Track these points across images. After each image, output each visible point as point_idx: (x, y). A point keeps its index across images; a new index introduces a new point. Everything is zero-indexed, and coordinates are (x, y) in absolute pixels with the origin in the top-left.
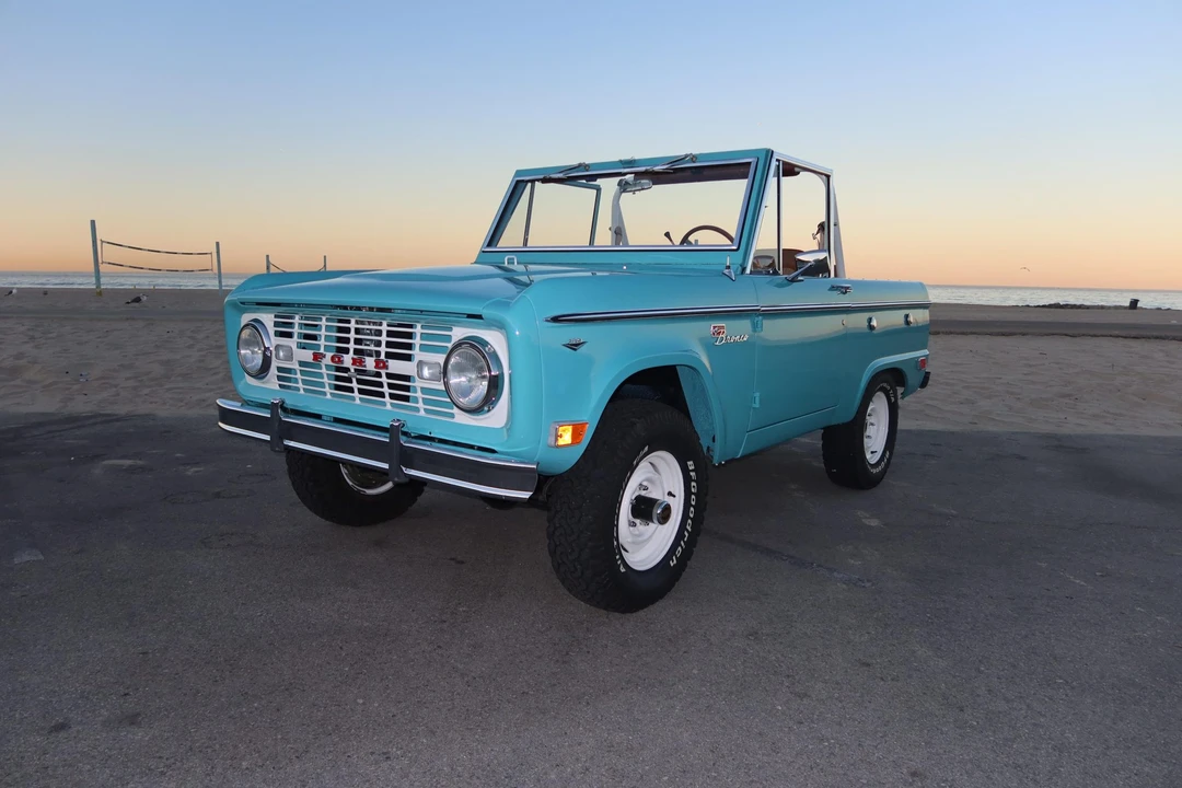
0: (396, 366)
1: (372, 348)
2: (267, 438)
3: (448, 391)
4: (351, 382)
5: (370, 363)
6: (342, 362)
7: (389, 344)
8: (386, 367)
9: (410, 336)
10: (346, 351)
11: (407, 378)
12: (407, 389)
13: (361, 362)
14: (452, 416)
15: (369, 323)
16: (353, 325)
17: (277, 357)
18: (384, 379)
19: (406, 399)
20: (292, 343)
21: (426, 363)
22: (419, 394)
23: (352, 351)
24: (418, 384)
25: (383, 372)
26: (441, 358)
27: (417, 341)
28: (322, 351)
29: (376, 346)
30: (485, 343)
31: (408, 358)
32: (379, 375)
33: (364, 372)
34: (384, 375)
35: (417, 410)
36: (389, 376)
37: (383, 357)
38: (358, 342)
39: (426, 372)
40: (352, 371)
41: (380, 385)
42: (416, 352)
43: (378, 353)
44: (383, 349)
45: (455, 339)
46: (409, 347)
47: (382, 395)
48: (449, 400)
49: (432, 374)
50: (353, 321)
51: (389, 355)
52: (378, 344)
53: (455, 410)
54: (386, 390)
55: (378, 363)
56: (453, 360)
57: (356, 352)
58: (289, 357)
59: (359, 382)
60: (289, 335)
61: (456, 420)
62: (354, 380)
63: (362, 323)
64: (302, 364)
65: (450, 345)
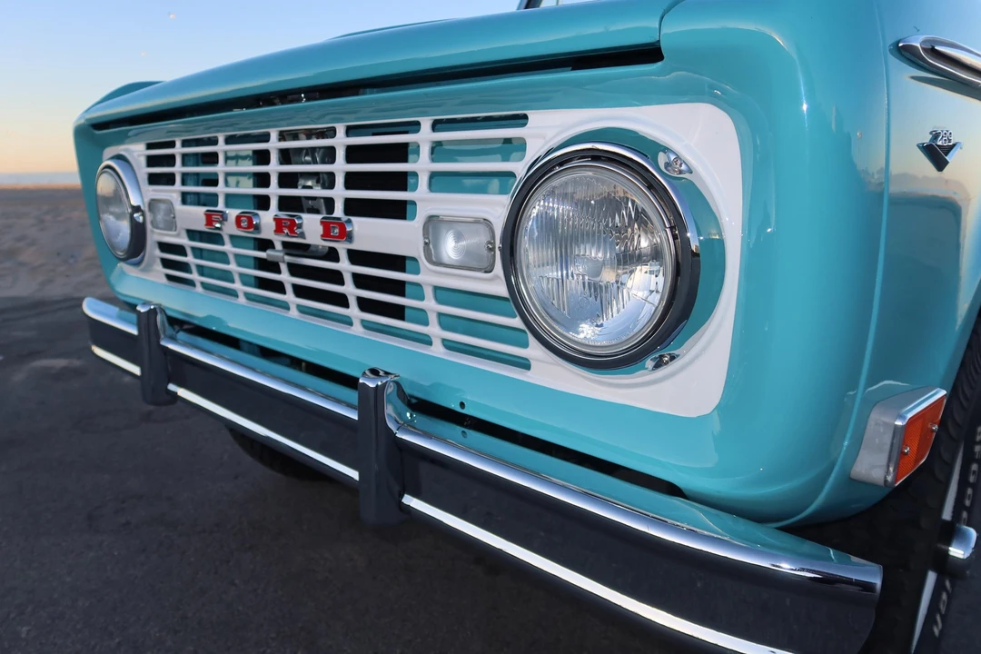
0: (371, 233)
1: (318, 192)
2: (136, 370)
3: (515, 300)
4: (279, 272)
5: (311, 227)
6: (257, 228)
7: (353, 181)
8: (346, 236)
9: (401, 152)
10: (263, 203)
11: (398, 262)
12: (398, 288)
13: (293, 227)
14: (524, 364)
15: (310, 134)
16: (274, 145)
17: (154, 225)
18: (344, 266)
19: (398, 312)
20: (172, 193)
21: (452, 223)
22: (430, 304)
23: (274, 203)
24: (427, 276)
25: (342, 248)
26: (496, 208)
27: (421, 165)
28: (221, 206)
29: (324, 187)
30: (651, 148)
31: (399, 211)
32: (332, 255)
33: (304, 250)
34: (343, 255)
35: (426, 340)
36: (357, 257)
37: (339, 211)
38: (287, 180)
39: (450, 248)
40: (278, 246)
41: (337, 277)
42: (422, 196)
43: (330, 203)
44: (340, 193)
45: (535, 149)
46: (400, 181)
47: (341, 300)
48: (517, 322)
49: (468, 253)
50: (274, 135)
51: (353, 207)
52: (328, 181)
53: (534, 351)
54: (349, 289)
55: (326, 225)
56: (535, 209)
57: (285, 203)
58: (171, 225)
59: (295, 270)
60: (169, 180)
61: (538, 376)
62: (283, 267)
63: (294, 136)
64: (192, 234)
65: (520, 168)
